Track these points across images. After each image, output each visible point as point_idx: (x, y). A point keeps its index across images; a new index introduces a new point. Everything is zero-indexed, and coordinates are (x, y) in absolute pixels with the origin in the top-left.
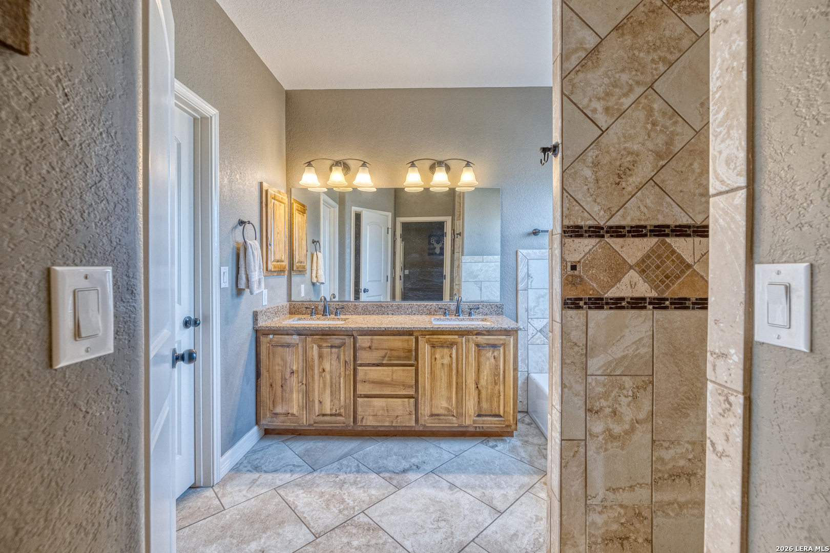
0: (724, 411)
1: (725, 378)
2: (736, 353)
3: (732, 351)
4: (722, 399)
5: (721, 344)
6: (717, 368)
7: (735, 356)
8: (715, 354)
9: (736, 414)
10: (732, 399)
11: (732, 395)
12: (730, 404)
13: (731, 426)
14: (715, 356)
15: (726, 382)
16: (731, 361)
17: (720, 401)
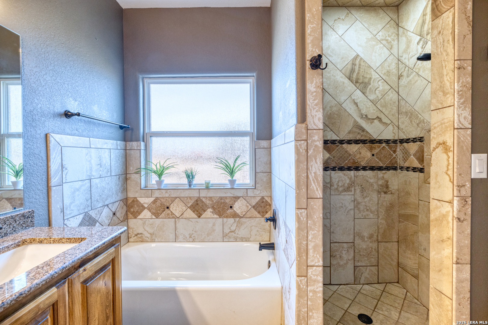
0: (464, 205)
1: (464, 193)
2: (468, 184)
3: (467, 183)
4: (463, 201)
5: (462, 182)
6: (461, 191)
7: (468, 185)
8: (460, 186)
9: (469, 204)
10: (467, 200)
11: (467, 198)
12: (467, 202)
13: (467, 209)
14: (460, 187)
15: (465, 195)
16: (467, 187)
17: (462, 202)
